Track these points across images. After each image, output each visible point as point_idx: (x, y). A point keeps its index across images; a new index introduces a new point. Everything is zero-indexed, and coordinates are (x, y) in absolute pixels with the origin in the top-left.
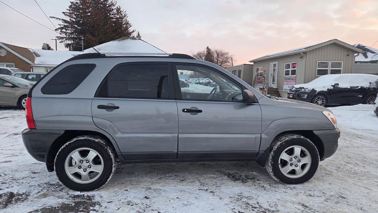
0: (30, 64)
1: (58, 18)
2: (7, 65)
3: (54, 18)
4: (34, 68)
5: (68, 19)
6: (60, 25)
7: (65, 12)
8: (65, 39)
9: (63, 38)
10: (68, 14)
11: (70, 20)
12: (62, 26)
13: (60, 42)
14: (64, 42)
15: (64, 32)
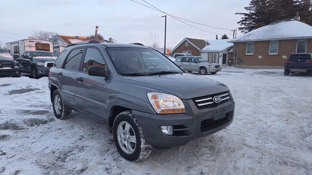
0: (200, 51)
1: (241, 13)
2: (188, 52)
3: (238, 13)
4: (201, 53)
5: (248, 12)
6: (242, 18)
7: (247, 7)
8: (245, 29)
9: (243, 28)
10: (249, 8)
11: (250, 13)
12: (244, 19)
13: (241, 32)
14: (244, 31)
15: (244, 23)
